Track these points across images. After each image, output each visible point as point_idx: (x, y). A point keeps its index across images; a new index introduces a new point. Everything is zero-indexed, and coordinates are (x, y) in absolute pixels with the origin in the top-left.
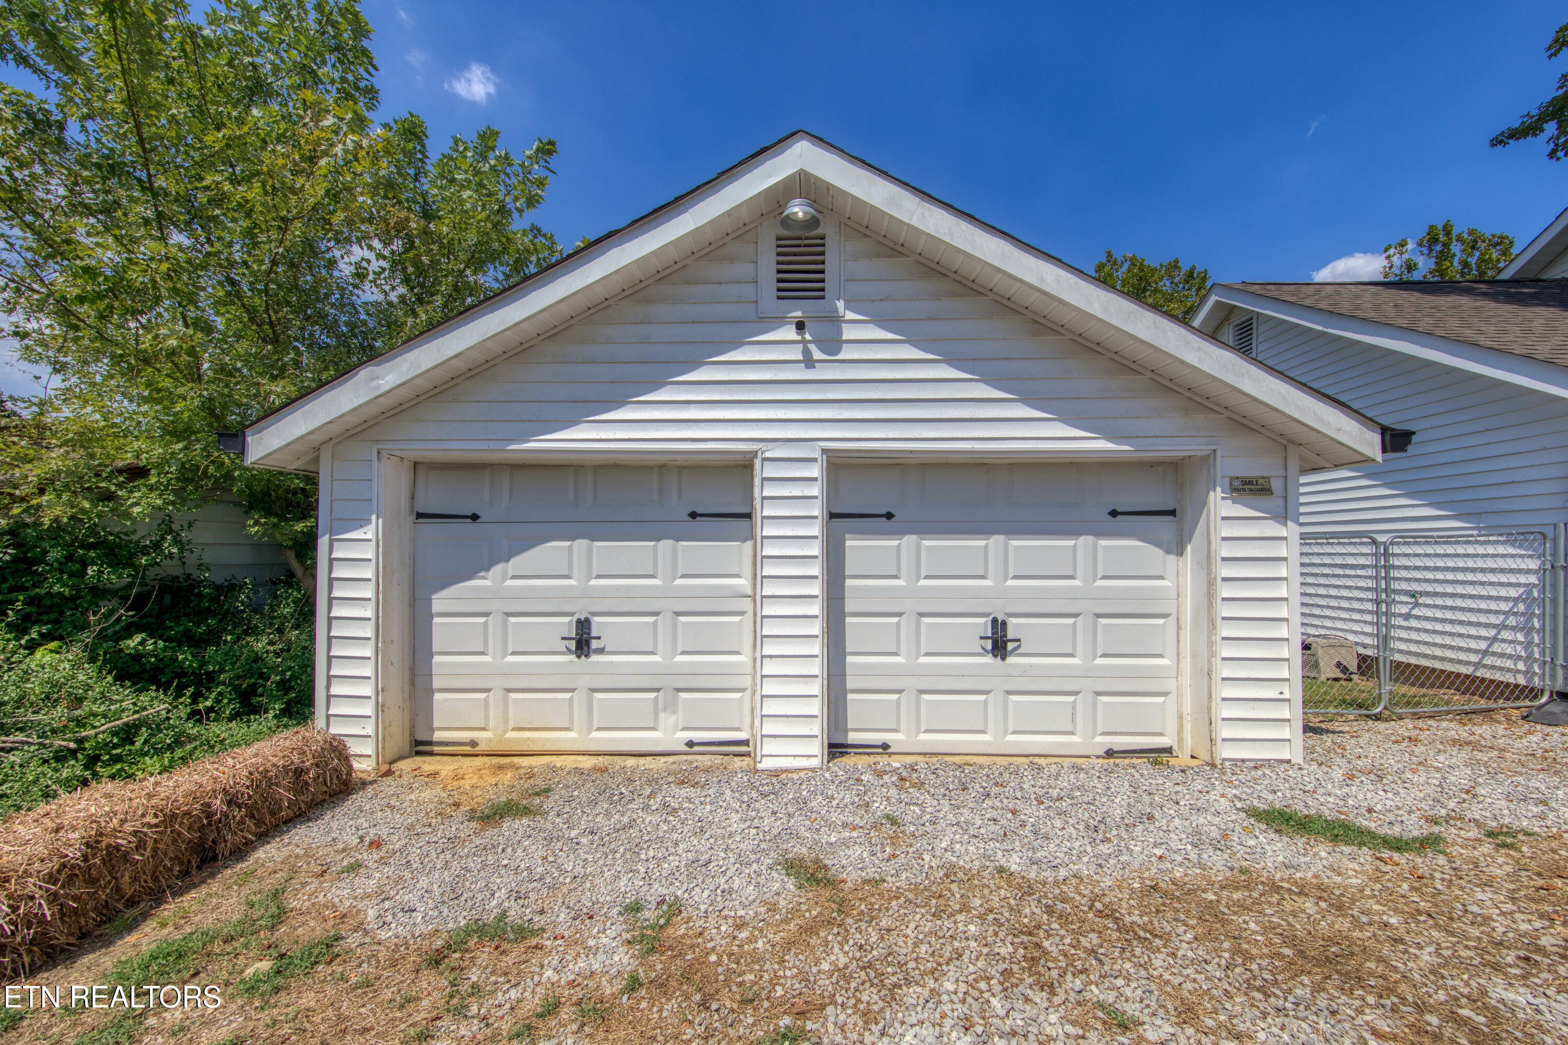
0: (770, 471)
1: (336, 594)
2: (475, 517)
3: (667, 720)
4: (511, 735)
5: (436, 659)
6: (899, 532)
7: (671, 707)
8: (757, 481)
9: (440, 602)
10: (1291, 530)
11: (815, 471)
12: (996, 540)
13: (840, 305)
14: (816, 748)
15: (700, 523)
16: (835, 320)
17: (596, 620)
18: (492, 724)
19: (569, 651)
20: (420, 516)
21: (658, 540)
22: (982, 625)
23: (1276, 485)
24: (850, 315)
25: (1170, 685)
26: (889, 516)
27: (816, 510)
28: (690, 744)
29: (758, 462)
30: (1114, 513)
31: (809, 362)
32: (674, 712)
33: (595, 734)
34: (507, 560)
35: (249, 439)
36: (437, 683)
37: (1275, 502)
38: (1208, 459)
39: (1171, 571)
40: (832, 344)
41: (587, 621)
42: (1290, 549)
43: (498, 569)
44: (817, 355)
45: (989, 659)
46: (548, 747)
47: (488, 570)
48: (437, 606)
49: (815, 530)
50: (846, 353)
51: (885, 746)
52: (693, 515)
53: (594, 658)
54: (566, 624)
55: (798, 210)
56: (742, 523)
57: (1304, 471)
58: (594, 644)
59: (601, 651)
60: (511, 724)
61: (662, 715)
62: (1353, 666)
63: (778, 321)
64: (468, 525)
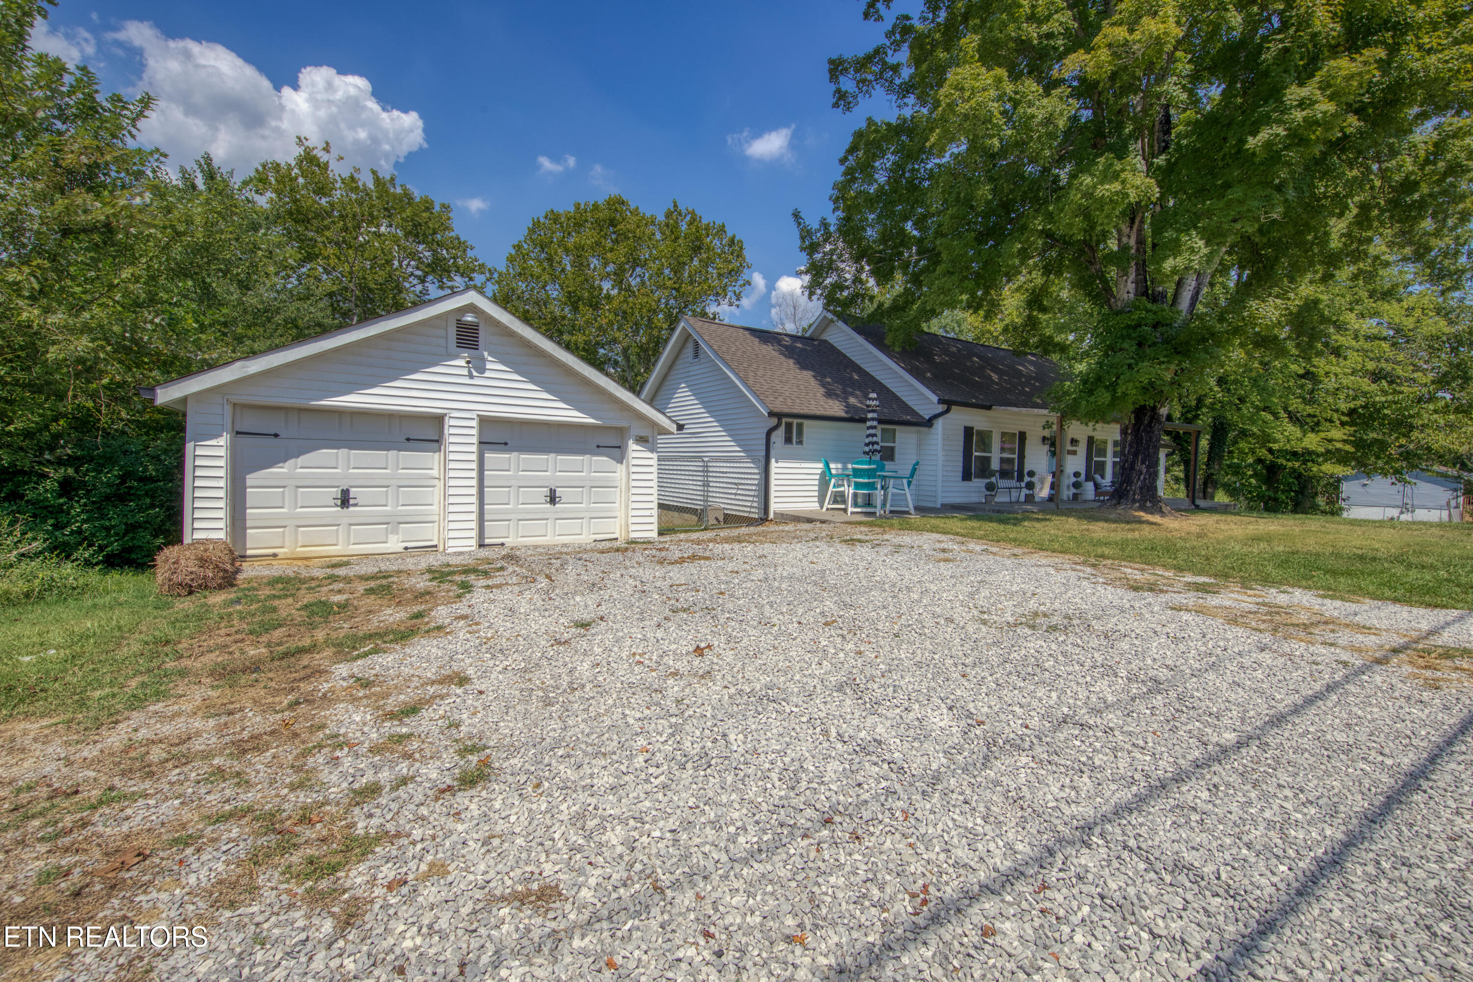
0: (453, 422)
1: (197, 474)
2: (276, 435)
3: (393, 538)
4: (299, 549)
5: (248, 511)
6: (511, 451)
7: (395, 531)
8: (446, 427)
9: (251, 479)
10: (655, 456)
11: (474, 423)
12: (552, 456)
13: (486, 354)
14: (473, 542)
15: (411, 443)
16: (484, 360)
17: (352, 490)
18: (287, 544)
19: (337, 505)
20: (238, 433)
21: (388, 450)
22: (546, 491)
23: (650, 439)
24: (490, 358)
25: (617, 514)
26: (506, 444)
27: (475, 440)
28: (406, 548)
29: (447, 418)
30: (598, 447)
31: (471, 376)
32: (397, 534)
33: (351, 547)
34: (297, 457)
35: (159, 391)
36: (249, 524)
37: (649, 445)
38: (628, 428)
39: (619, 470)
40: (482, 370)
41: (348, 490)
42: (654, 462)
43: (291, 462)
44: (475, 374)
45: (548, 505)
46: (323, 554)
47: (285, 461)
48: (249, 482)
49: (474, 448)
50: (487, 374)
51: (503, 544)
52: (408, 439)
53: (351, 509)
54: (336, 492)
55: (469, 318)
56: (436, 445)
57: (660, 434)
58: (352, 502)
59: (356, 505)
60: (300, 544)
61: (390, 536)
62: (721, 518)
63: (456, 357)
64: (273, 440)
